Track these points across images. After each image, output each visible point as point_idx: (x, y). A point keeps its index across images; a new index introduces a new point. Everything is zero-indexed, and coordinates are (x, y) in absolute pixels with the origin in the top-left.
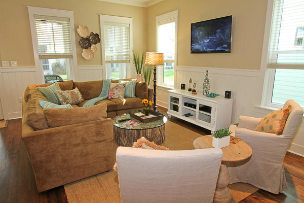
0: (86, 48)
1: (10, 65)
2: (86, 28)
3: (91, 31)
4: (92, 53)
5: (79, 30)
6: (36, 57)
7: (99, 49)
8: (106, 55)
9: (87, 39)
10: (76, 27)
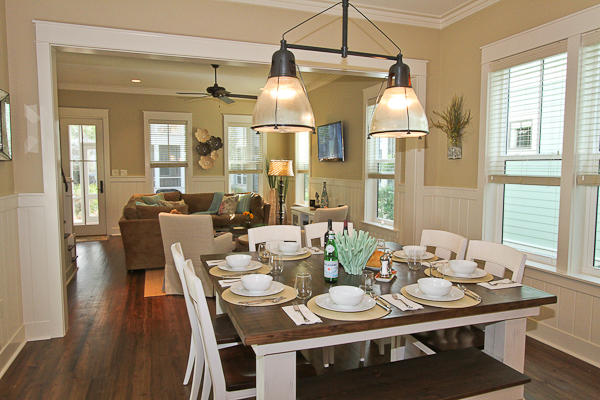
0: (205, 155)
1: (120, 173)
2: (206, 131)
3: (211, 134)
4: (212, 161)
5: (196, 134)
6: (147, 165)
7: (220, 155)
8: (230, 163)
9: (206, 145)
10: (195, 130)
